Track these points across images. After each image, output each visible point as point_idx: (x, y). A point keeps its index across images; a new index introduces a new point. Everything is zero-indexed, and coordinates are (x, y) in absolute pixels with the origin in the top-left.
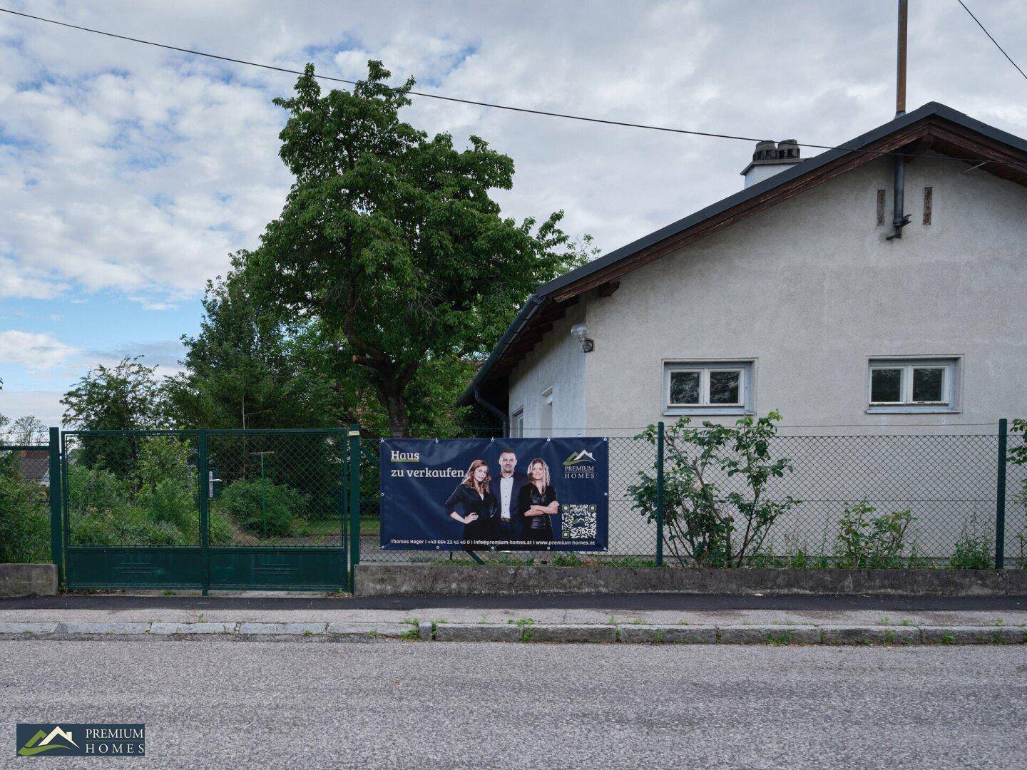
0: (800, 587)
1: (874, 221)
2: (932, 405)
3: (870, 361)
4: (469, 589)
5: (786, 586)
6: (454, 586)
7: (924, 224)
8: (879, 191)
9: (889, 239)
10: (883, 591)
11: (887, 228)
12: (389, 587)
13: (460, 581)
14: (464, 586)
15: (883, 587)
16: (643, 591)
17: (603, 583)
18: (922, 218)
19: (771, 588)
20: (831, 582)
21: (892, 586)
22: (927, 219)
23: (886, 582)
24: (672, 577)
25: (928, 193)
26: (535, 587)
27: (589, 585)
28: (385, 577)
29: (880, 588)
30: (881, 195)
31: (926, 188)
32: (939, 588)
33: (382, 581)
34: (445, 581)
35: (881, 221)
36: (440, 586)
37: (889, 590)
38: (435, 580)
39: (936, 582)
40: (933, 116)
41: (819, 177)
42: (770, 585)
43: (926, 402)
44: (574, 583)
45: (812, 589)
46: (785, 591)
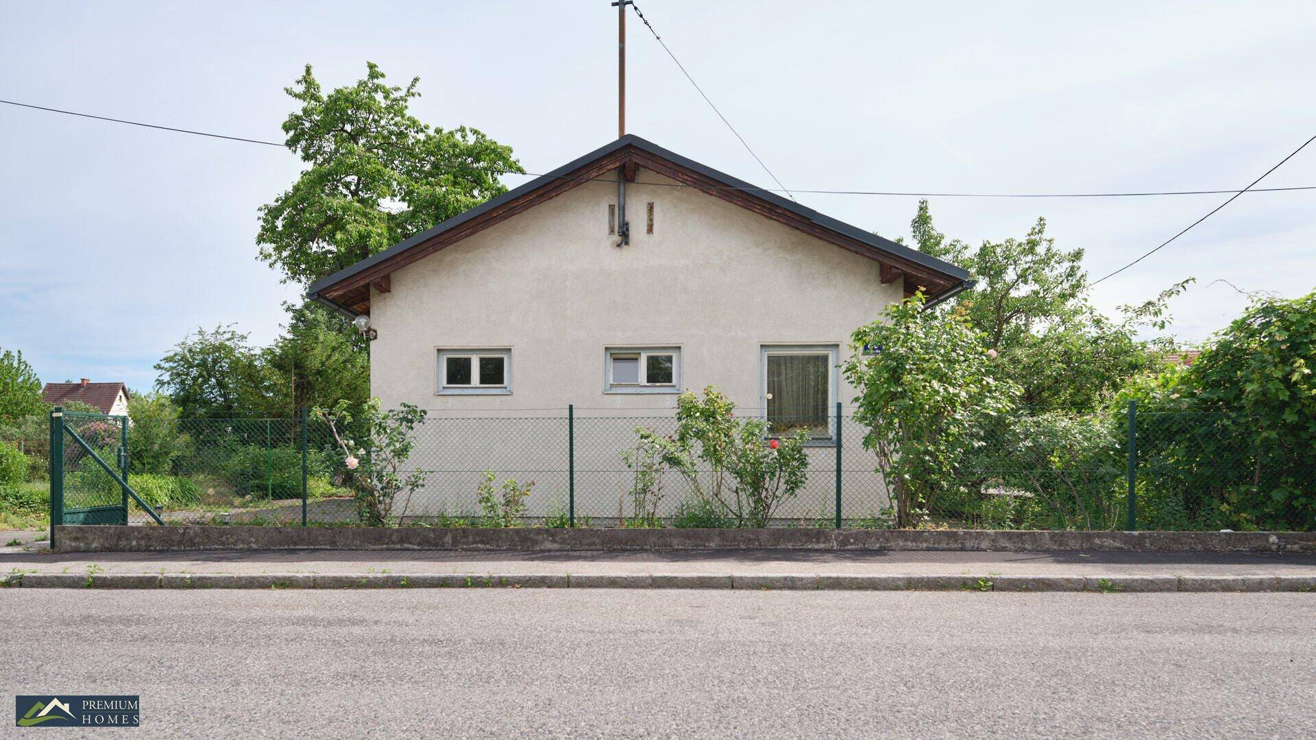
0: (410, 543)
1: (607, 230)
2: (661, 386)
3: (606, 348)
4: (146, 545)
5: (399, 542)
6: (134, 543)
7: (648, 233)
8: (610, 206)
9: (619, 246)
10: (475, 546)
11: (616, 238)
12: (82, 545)
13: (138, 539)
14: (143, 543)
15: (475, 542)
16: (286, 547)
17: (254, 540)
18: (645, 228)
19: (387, 544)
20: (435, 538)
21: (482, 542)
22: (650, 230)
23: (477, 539)
24: (309, 535)
25: (651, 208)
26: (199, 544)
27: (243, 542)
28: (79, 535)
29: (473, 543)
30: (611, 208)
31: (649, 204)
32: (519, 543)
33: (76, 539)
34: (127, 539)
35: (612, 231)
36: (123, 543)
37: (480, 545)
38: (119, 538)
39: (517, 539)
40: (629, 146)
41: (542, 195)
42: (387, 541)
43: (657, 384)
44: (231, 540)
45: (419, 544)
46: (398, 546)
